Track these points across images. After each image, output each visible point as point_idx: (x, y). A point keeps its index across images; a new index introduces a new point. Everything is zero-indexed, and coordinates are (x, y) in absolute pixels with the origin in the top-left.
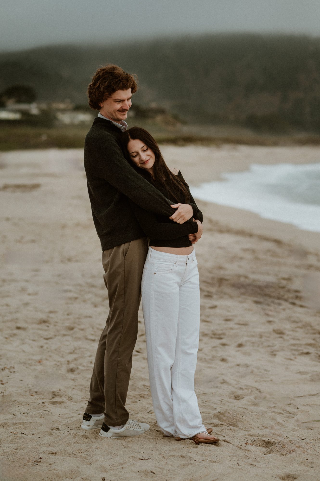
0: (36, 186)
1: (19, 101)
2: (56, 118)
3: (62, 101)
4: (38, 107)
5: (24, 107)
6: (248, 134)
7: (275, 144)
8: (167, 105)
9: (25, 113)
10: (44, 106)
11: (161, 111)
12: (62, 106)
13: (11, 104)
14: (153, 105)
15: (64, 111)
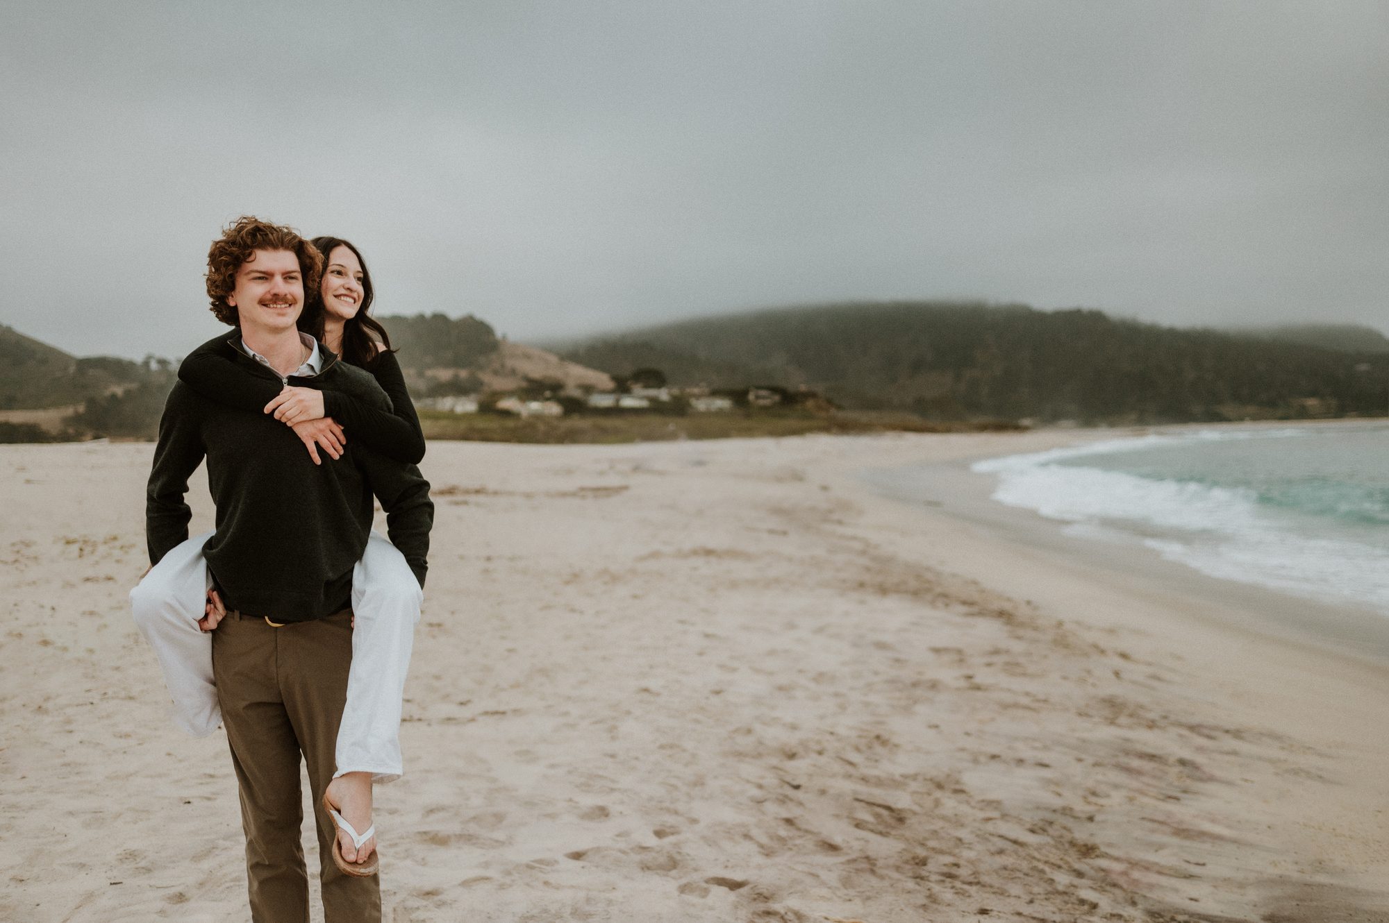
0: (625, 488)
1: (647, 386)
2: (689, 405)
3: (697, 385)
4: (669, 394)
5: (652, 392)
6: (915, 419)
7: (948, 430)
8: (819, 388)
9: (653, 400)
10: (676, 391)
11: (812, 395)
12: (696, 391)
13: (638, 390)
14: (803, 388)
15: (698, 397)
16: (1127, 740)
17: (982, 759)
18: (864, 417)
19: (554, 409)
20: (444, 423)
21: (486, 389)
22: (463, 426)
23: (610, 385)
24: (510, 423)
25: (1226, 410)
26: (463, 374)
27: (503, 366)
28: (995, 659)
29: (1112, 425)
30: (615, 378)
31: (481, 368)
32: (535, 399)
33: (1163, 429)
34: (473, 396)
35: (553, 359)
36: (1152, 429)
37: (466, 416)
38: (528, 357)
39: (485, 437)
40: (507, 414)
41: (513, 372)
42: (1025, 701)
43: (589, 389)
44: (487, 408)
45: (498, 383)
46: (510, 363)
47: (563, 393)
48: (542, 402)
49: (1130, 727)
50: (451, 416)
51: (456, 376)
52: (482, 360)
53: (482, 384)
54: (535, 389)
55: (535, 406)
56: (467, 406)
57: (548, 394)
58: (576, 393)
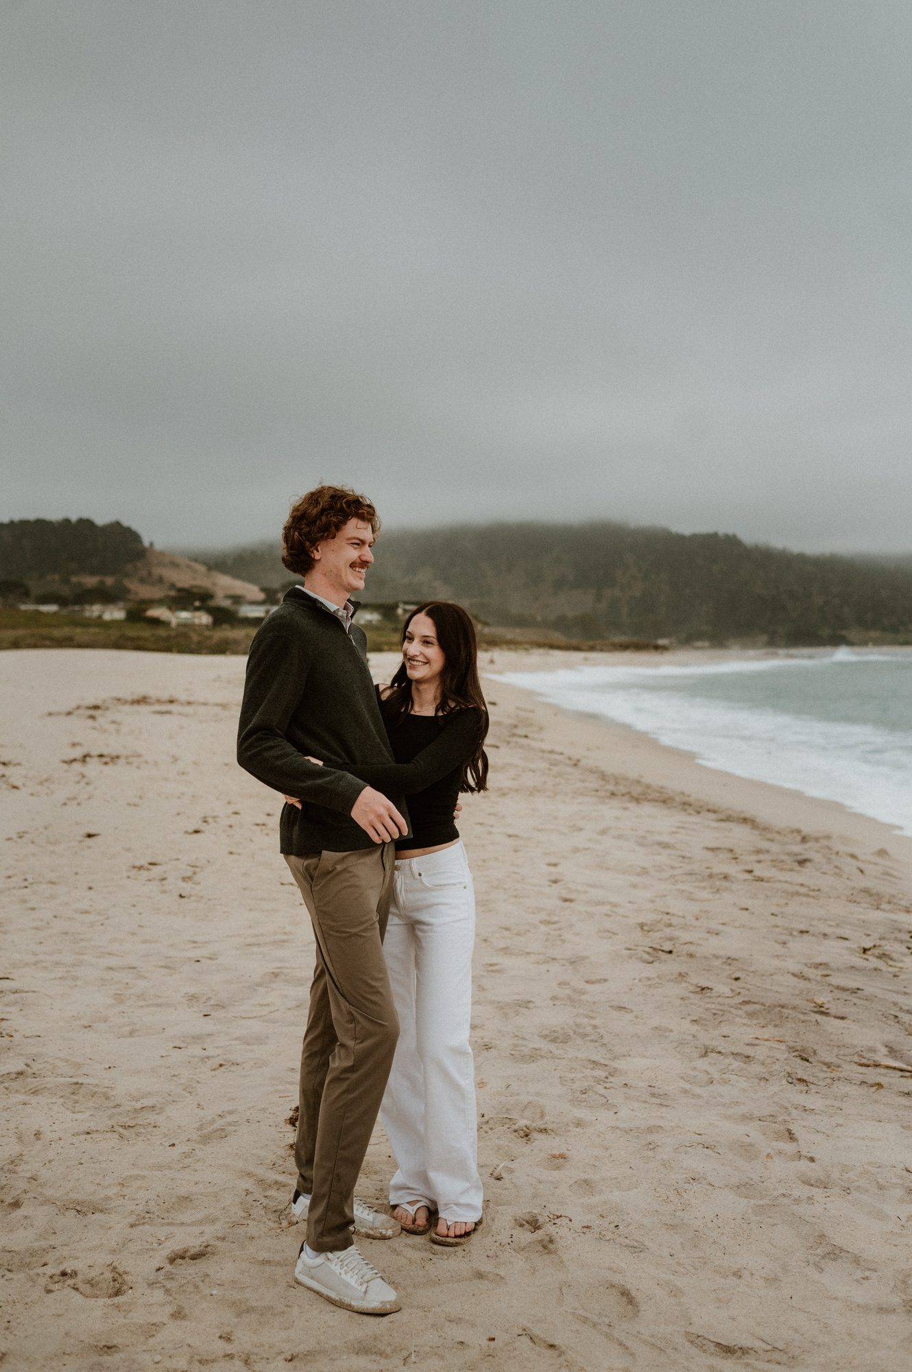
16: (895, 921)
17: (795, 933)
18: (509, 633)
19: (204, 619)
20: (92, 630)
21: (131, 597)
22: (114, 634)
23: (261, 596)
24: (162, 632)
25: (852, 634)
26: (109, 581)
27: (150, 574)
28: (761, 857)
29: (744, 647)
30: (263, 590)
31: (127, 575)
32: (184, 609)
33: (793, 651)
34: (121, 604)
35: (202, 569)
36: (781, 652)
37: (114, 623)
38: (175, 565)
39: (138, 645)
40: (156, 622)
41: (161, 580)
42: (803, 890)
43: (237, 599)
44: (136, 615)
45: (146, 592)
46: (157, 571)
47: (212, 603)
48: (191, 612)
49: (891, 911)
50: (99, 622)
51: (102, 583)
52: (129, 567)
53: (128, 591)
54: (185, 598)
55: (184, 615)
56: (115, 613)
57: (197, 604)
58: (226, 603)
